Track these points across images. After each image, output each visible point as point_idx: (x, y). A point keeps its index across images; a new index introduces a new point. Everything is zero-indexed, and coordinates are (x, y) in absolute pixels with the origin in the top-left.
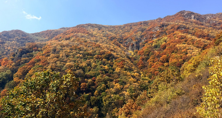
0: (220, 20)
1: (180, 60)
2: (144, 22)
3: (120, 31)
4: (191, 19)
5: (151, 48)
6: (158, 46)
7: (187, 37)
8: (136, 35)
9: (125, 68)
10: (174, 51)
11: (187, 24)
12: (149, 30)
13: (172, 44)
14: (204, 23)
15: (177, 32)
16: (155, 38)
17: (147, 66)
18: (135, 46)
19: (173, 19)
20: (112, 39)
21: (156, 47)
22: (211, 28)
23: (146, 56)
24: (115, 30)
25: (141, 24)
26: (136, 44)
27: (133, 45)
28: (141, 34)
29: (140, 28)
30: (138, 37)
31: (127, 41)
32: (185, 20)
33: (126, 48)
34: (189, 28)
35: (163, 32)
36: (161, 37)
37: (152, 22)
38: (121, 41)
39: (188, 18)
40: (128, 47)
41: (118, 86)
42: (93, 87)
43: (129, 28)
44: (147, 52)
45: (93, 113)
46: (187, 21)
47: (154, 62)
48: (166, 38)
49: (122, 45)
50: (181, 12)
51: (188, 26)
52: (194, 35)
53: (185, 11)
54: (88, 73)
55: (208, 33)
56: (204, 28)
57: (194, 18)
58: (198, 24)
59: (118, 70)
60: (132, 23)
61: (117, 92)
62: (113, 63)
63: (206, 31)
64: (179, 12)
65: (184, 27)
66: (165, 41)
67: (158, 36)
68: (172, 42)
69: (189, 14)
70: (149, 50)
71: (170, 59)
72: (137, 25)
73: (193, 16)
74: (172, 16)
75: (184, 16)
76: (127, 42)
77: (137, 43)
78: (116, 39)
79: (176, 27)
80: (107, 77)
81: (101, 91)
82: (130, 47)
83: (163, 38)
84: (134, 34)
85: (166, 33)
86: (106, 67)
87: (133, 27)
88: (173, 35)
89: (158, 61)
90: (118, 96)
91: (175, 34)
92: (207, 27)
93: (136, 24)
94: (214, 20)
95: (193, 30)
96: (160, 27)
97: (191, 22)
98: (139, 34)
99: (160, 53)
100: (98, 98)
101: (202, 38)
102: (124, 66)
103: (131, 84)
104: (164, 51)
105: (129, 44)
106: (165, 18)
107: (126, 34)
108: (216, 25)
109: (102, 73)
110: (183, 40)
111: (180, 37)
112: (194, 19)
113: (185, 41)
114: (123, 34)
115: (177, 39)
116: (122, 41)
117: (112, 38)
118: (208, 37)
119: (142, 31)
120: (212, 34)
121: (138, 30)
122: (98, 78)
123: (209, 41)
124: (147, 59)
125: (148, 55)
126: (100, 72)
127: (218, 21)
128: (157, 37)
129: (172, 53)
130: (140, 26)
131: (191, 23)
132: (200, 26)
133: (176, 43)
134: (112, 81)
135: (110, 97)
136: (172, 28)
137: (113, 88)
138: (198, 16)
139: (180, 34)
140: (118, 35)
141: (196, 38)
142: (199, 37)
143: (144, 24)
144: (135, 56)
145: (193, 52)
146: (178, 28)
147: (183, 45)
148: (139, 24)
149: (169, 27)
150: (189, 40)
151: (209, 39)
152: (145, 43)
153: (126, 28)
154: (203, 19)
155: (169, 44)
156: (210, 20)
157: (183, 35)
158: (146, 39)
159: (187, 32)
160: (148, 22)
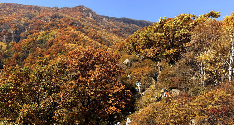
0: (113, 24)
2: (35, 7)
4: (88, 16)
5: (35, 42)
6: (44, 42)
7: (79, 36)
8: (18, 22)
10: (61, 51)
11: (83, 21)
12: (39, 18)
13: (61, 41)
14: (100, 24)
15: (70, 27)
16: (43, 29)
18: (13, 36)
19: (71, 12)
21: (41, 42)
22: (105, 30)
23: (23, 54)
25: (31, 8)
26: (15, 34)
27: (10, 35)
28: (28, 21)
29: (28, 13)
30: (22, 25)
32: (82, 16)
34: (84, 26)
35: (55, 25)
36: (51, 31)
37: (46, 9)
39: (86, 15)
40: (2, 36)
43: (12, 9)
44: (25, 47)
46: (84, 18)
48: (55, 32)
50: (80, 6)
51: (83, 23)
52: (87, 35)
53: (84, 7)
55: (101, 35)
56: (98, 29)
57: (92, 16)
58: (94, 23)
60: (18, 4)
63: (99, 33)
64: (78, 7)
65: (79, 24)
66: (54, 37)
67: (48, 28)
68: (61, 39)
69: (87, 10)
70: (29, 45)
72: (25, 9)
73: (91, 14)
74: (70, 9)
75: (83, 12)
77: (16, 32)
79: (70, 22)
82: (4, 37)
83: (52, 33)
84: (16, 20)
85: (58, 27)
87: (19, 10)
88: (65, 31)
91: (67, 30)
92: (102, 29)
93: (23, 7)
94: (109, 23)
95: (87, 28)
96: (52, 17)
97: (88, 20)
98: (23, 21)
99: (43, 51)
101: (94, 40)
104: (49, 49)
105: (4, 31)
106: (62, 8)
108: (109, 28)
110: (74, 38)
111: (72, 34)
113: (76, 40)
115: (67, 36)
118: (100, 39)
119: (31, 17)
120: (104, 37)
121: (24, 16)
123: (100, 44)
124: (25, 58)
127: (111, 25)
128: (45, 29)
129: (58, 53)
130: (28, 11)
132: (95, 26)
133: (66, 41)
136: (65, 22)
138: (95, 15)
139: (72, 31)
141: (89, 39)
142: (91, 38)
143: (35, 9)
144: (8, 52)
146: (73, 23)
147: (73, 44)
148: (28, 7)
149: (62, 20)
150: (81, 39)
151: (100, 42)
152: (29, 35)
153: (7, 8)
154: (99, 19)
155: (57, 41)
156: (105, 22)
157: (75, 32)
158: (31, 29)
159: (81, 30)
160: (41, 9)
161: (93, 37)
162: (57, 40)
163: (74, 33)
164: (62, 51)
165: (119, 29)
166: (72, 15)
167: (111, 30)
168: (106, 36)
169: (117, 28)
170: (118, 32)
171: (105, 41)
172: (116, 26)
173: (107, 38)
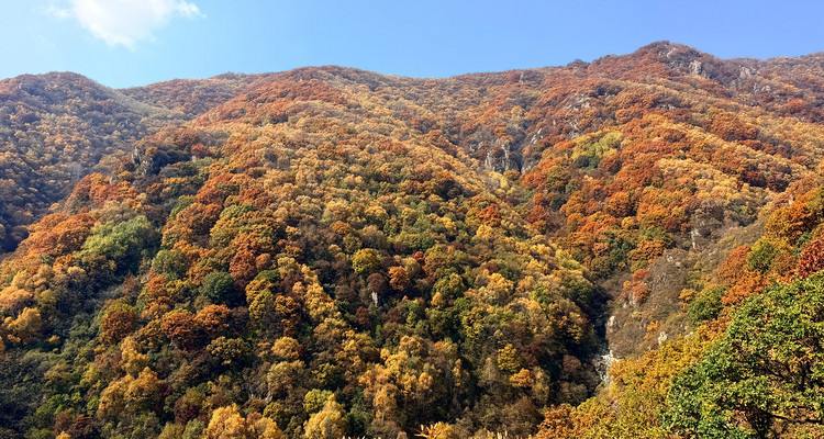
0: (785, 82)
1: (676, 210)
2: (528, 73)
3: (447, 99)
4: (688, 72)
5: (569, 165)
6: (593, 162)
7: (689, 138)
8: (505, 120)
9: (504, 228)
10: (650, 181)
11: (680, 90)
12: (549, 103)
13: (642, 155)
14: (734, 89)
15: (654, 116)
16: (576, 131)
17: (559, 227)
18: (507, 156)
19: (629, 68)
20: (424, 127)
21: (584, 163)
22: (758, 109)
23: (552, 193)
24: (426, 96)
25: (516, 78)
26: (511, 150)
27: (499, 154)
28: (523, 115)
29: (516, 93)
30: (516, 126)
31: (474, 137)
32: (670, 74)
33: (476, 162)
34: (691, 107)
35: (604, 114)
36: (600, 132)
37: (556, 75)
38: (453, 137)
39: (682, 70)
40: (482, 158)
41: (499, 281)
42: (424, 281)
43: (475, 91)
44: (556, 178)
45: (447, 356)
46: (677, 80)
47: (584, 213)
48: (618, 135)
49: (461, 152)
50: (653, 46)
51: (685, 98)
52: (708, 130)
53: (668, 44)
54: (398, 239)
55: (756, 126)
56: (737, 109)
57: (701, 70)
58: (715, 91)
59: (484, 232)
60: (482, 75)
61: (502, 299)
62: (465, 211)
64: (648, 47)
65: (676, 103)
66: (617, 146)
67: (588, 127)
68: (641, 150)
69: (681, 54)
70: (563, 172)
71: (642, 205)
72: (503, 83)
73: (696, 64)
74: (624, 58)
75: (667, 62)
76: (476, 142)
77: (513, 147)
78: (438, 127)
79: (649, 99)
80: (459, 254)
81: (450, 295)
82: (489, 159)
83: (608, 136)
84: (500, 115)
85: (614, 118)
86: (447, 221)
87: (491, 89)
88: (643, 127)
89: (601, 210)
90: (507, 310)
91: (647, 124)
92: (746, 106)
93: (498, 80)
94: (767, 81)
95: (703, 112)
96: (592, 95)
97: (694, 86)
98: (516, 115)
99: (604, 184)
100: (448, 312)
101: (739, 142)
102: (503, 222)
103: (536, 278)
104: (616, 178)
105: (483, 148)
106: (598, 63)
107: (470, 112)
108: (772, 99)
109: (441, 242)
110: (676, 144)
111: (668, 134)
112: (700, 74)
113: (686, 149)
114: (459, 114)
115: (656, 139)
116: (456, 136)
117: (422, 122)
118: (755, 139)
120: (766, 132)
121: (510, 102)
122: (432, 254)
123: (759, 153)
124: (559, 203)
125: (562, 189)
126: (433, 235)
127: (779, 87)
128: (582, 130)
129: (644, 186)
130: (514, 86)
131: (692, 90)
132: (722, 101)
133: (656, 154)
134: (474, 265)
135: (483, 314)
136: (633, 103)
137: (486, 285)
138: (711, 63)
139: (665, 125)
140: (441, 112)
141: (721, 141)
142: (727, 139)
143: (529, 79)
144: (514, 192)
145: (714, 185)
146: (656, 103)
147: (680, 161)
148: (509, 76)
149: (623, 96)
150: (696, 145)
151: (759, 147)
152: (542, 149)
153: (466, 90)
154: (729, 75)
155: (632, 156)
156: (753, 82)
157: (675, 127)
158: (544, 133)
159: (686, 119)
160: (542, 75)
161: (729, 136)
162: (632, 154)
163: (672, 131)
164: (654, 179)
165: (811, 97)
166: (640, 78)
167: (778, 106)
168: (773, 127)
169: (801, 96)
170: (808, 109)
171: (775, 143)
172: (797, 91)
173: (777, 135)
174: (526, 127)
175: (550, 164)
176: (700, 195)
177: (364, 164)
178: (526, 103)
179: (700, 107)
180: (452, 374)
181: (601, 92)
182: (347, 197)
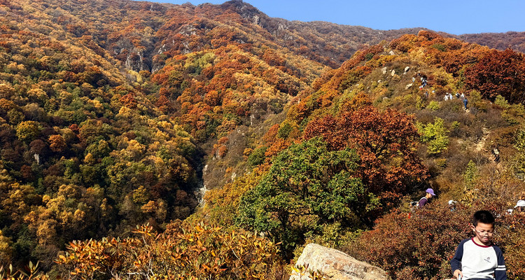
0: (300, 35)
1: (243, 103)
2: (156, 5)
3: (97, 14)
4: (253, 22)
5: (183, 71)
6: (197, 71)
7: (252, 61)
8: (140, 35)
9: (139, 109)
10: (230, 85)
11: (247, 32)
12: (170, 28)
13: (226, 69)
14: (275, 36)
15: (233, 46)
16: (187, 49)
17: (176, 110)
18: (141, 60)
19: (220, 14)
20: (77, 32)
21: (192, 70)
22: (286, 49)
23: (172, 88)
24: (79, 9)
25: (148, 8)
26: (144, 56)
27: (136, 58)
28: (152, 34)
29: (148, 18)
30: (148, 40)
31: (118, 44)
32: (242, 21)
33: (119, 62)
34: (253, 43)
35: (205, 41)
36: (201, 52)
37: (175, 9)
38: (102, 42)
39: (249, 20)
40: (124, 60)
41: (135, 145)
42: (78, 145)
43: (118, 11)
44: (174, 78)
45: (96, 197)
46: (246, 26)
47: (192, 102)
48: (212, 55)
49: (107, 54)
50: (234, 2)
51: (250, 37)
52: (261, 58)
53: (242, 2)
54: (56, 114)
55: (284, 59)
56: (276, 48)
57: (259, 21)
58: (266, 36)
59: (124, 111)
61: (138, 156)
62: (111, 96)
63: (280, 55)
65: (245, 39)
66: (212, 62)
68: (225, 66)
69: (249, 10)
70: (179, 75)
71: (225, 99)
72: (138, 9)
73: (256, 18)
75: (241, 14)
76: (118, 48)
77: (145, 54)
78: (90, 34)
79: (230, 35)
80: (106, 126)
81: (98, 156)
82: (128, 62)
83: (206, 55)
84: (137, 31)
85: (210, 44)
86: (96, 103)
87: (130, 12)
88: (226, 52)
89: (202, 101)
90: (140, 164)
91: (229, 51)
92: (280, 47)
93: (135, 6)
94: (291, 33)
95: (259, 47)
96: (197, 27)
97: (255, 31)
98: (147, 33)
99: (203, 85)
100: (97, 167)
101: (276, 67)
102: (138, 105)
103: (161, 143)
104: (211, 82)
105: (124, 52)
106: (201, 7)
107: (114, 26)
108: (293, 44)
109: (92, 117)
110: (244, 65)
111: (240, 58)
112: (258, 24)
113: (249, 68)
114: (106, 26)
115: (233, 60)
116: (104, 42)
117: (76, 28)
118: (284, 66)
120: (290, 62)
121: (144, 23)
122: (85, 126)
123: (285, 74)
124: (177, 95)
125: (178, 86)
126: (85, 113)
127: (296, 38)
128: (193, 48)
129: (227, 88)
130: (146, 13)
131: (253, 33)
132: (269, 42)
133: (233, 69)
134: (117, 134)
135: (124, 167)
136: (221, 36)
137: (125, 148)
138: (264, 18)
139: (239, 52)
140: (92, 23)
141: (267, 66)
143: (157, 10)
144: (147, 85)
145: (263, 90)
146: (234, 38)
147: (246, 75)
148: (143, 5)
149: (215, 30)
150: (255, 66)
151: (286, 71)
152: (166, 59)
153: (111, 9)
154: (273, 27)
156: (284, 33)
157: (244, 54)
158: (166, 47)
159: (250, 50)
160: (165, 8)
161: (271, 63)
162: (220, 68)
163: (243, 57)
164: (232, 84)
165: (311, 45)
166: (226, 21)
167: (296, 49)
168: (293, 60)
169: (306, 44)
170: (309, 52)
171: (293, 69)
172: (305, 41)
173: (294, 64)
174: (154, 42)
175: (171, 68)
176: (256, 95)
177: (26, 55)
178: (155, 26)
179: (257, 44)
180: (100, 209)
181: (203, 26)
182: (10, 80)
